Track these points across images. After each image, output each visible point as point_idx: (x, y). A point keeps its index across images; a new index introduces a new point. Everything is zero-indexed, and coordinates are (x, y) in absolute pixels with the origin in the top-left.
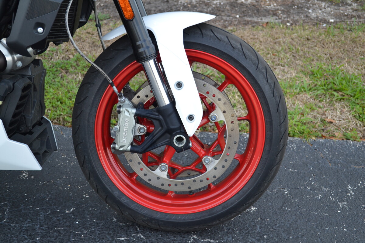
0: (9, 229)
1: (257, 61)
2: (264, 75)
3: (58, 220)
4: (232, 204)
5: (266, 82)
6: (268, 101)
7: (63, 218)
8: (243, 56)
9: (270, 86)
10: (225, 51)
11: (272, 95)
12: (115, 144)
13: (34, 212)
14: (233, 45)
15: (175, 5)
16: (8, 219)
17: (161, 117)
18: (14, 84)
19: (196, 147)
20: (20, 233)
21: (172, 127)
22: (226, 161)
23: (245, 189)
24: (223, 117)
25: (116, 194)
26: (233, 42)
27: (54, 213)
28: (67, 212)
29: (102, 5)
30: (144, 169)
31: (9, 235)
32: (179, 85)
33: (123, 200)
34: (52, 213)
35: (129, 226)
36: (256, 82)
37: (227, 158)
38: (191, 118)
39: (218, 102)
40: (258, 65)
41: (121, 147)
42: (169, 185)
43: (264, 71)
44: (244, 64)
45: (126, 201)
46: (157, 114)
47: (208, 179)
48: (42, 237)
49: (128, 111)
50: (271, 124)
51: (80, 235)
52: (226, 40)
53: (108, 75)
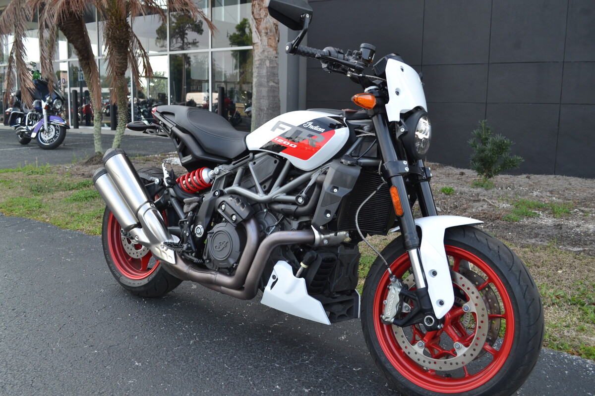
0: (306, 368)
1: (511, 264)
2: (516, 277)
3: (344, 373)
4: (477, 393)
5: (517, 284)
6: (518, 301)
7: (348, 373)
8: (498, 258)
9: (521, 288)
10: (482, 251)
11: (523, 297)
12: (383, 315)
13: (331, 362)
14: (490, 247)
15: (567, 232)
16: (310, 362)
17: (417, 298)
18: (317, 255)
19: (451, 333)
20: (311, 373)
21: (424, 308)
22: (474, 350)
23: (491, 381)
24: (475, 309)
25: (383, 359)
26: (491, 245)
27: (344, 367)
28: (354, 369)
29: (494, 225)
30: (406, 342)
31: (303, 372)
32: (434, 273)
33: (388, 366)
34: (343, 367)
35: (394, 392)
36: (508, 283)
37: (476, 347)
38: (441, 303)
39: (472, 295)
40: (512, 267)
41: (387, 318)
42: (424, 361)
43: (517, 274)
44: (498, 265)
45: (389, 367)
46: (415, 295)
47: (457, 364)
48: (324, 380)
49: (394, 289)
50: (519, 324)
51: (352, 387)
52: (485, 241)
53: (386, 261)
